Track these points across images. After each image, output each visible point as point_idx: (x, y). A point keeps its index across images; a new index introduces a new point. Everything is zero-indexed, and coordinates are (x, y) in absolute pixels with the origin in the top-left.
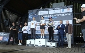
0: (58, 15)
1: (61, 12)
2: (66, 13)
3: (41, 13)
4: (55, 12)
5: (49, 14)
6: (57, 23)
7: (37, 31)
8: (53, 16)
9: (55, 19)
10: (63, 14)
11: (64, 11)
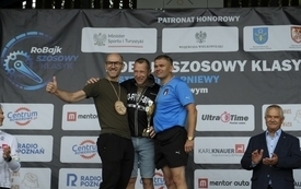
0: (230, 66)
1: (250, 46)
2: (282, 56)
3: (99, 43)
5: (165, 50)
6: (218, 118)
7: (69, 175)
8: (188, 67)
9: (205, 90)
10: (264, 62)
11: (266, 39)
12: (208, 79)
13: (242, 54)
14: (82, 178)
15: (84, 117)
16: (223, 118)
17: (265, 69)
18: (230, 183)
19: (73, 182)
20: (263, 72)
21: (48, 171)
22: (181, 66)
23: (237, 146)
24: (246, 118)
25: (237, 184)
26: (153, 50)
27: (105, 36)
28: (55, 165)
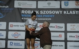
0: (57, 12)
2: (73, 9)
3: (20, 5)
4: (51, 5)
5: (39, 7)
6: (54, 27)
7: (11, 42)
8: (45, 12)
9: (50, 19)
10: (67, 11)
11: (68, 5)
12: (51, 16)
13: (61, 9)
14: (14, 43)
15: (15, 26)
16: (56, 27)
17: (68, 13)
18: (57, 46)
19: (12, 44)
20: (67, 14)
21: (4, 41)
22: (43, 12)
23: (60, 35)
24: (62, 27)
25: (59, 46)
26: (35, 7)
27: (21, 3)
28: (7, 39)
